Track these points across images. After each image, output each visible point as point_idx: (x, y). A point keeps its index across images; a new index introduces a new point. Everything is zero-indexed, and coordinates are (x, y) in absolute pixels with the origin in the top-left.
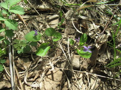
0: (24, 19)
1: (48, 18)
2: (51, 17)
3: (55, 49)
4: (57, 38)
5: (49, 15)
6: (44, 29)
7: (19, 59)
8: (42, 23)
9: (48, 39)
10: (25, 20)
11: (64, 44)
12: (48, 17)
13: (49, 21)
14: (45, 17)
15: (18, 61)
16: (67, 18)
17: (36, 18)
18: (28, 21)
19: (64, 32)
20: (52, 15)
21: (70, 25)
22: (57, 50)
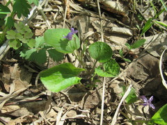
0: (70, 7)
1: (111, 28)
2: (115, 28)
3: (88, 89)
4: (107, 70)
5: (116, 23)
6: (91, 42)
7: (16, 65)
8: (95, 30)
9: (88, 63)
10: (71, 11)
11: (112, 89)
12: (112, 25)
13: (109, 33)
14: (108, 22)
15: (11, 68)
16: (146, 47)
17: (90, 16)
18: (75, 14)
19: (124, 68)
21: (143, 60)
22: (90, 94)
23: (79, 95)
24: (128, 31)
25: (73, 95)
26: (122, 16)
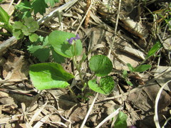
0: (91, 18)
7: (22, 57)
8: (107, 45)
10: (90, 21)
11: (106, 109)
12: (126, 44)
14: (123, 41)
16: (156, 76)
17: (106, 30)
18: (93, 26)
20: (136, 48)
21: (149, 89)
22: (80, 106)
23: (68, 103)
24: (141, 55)
25: (63, 101)
26: (139, 38)
